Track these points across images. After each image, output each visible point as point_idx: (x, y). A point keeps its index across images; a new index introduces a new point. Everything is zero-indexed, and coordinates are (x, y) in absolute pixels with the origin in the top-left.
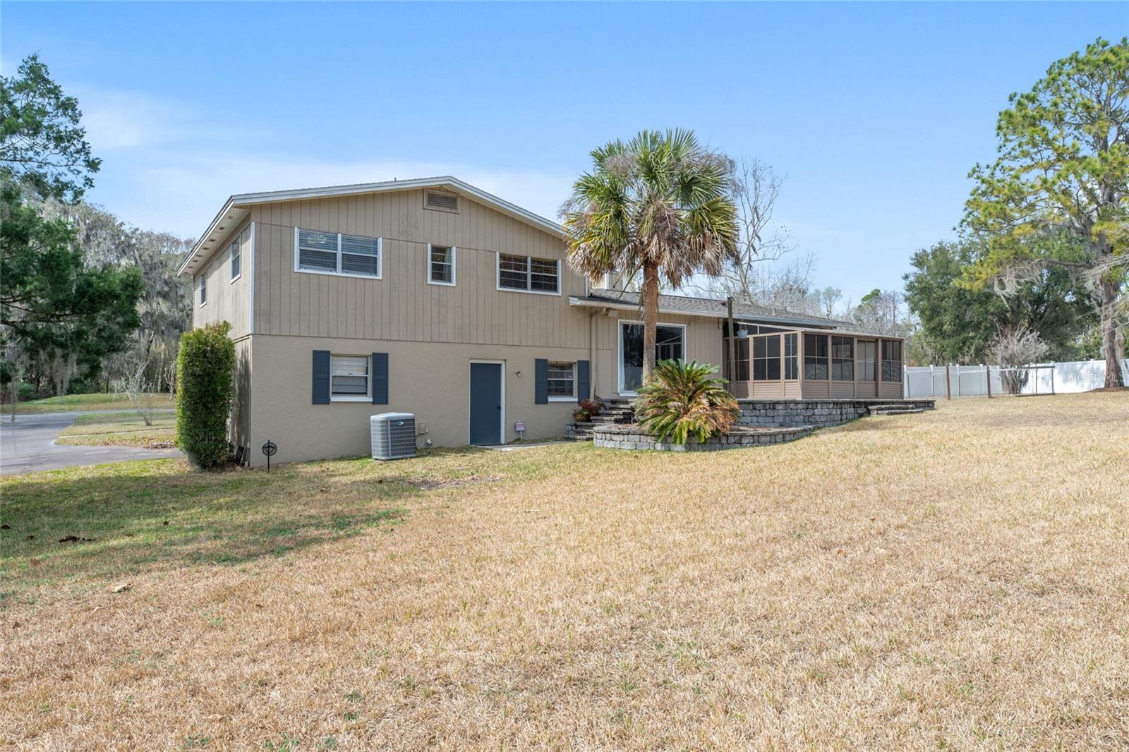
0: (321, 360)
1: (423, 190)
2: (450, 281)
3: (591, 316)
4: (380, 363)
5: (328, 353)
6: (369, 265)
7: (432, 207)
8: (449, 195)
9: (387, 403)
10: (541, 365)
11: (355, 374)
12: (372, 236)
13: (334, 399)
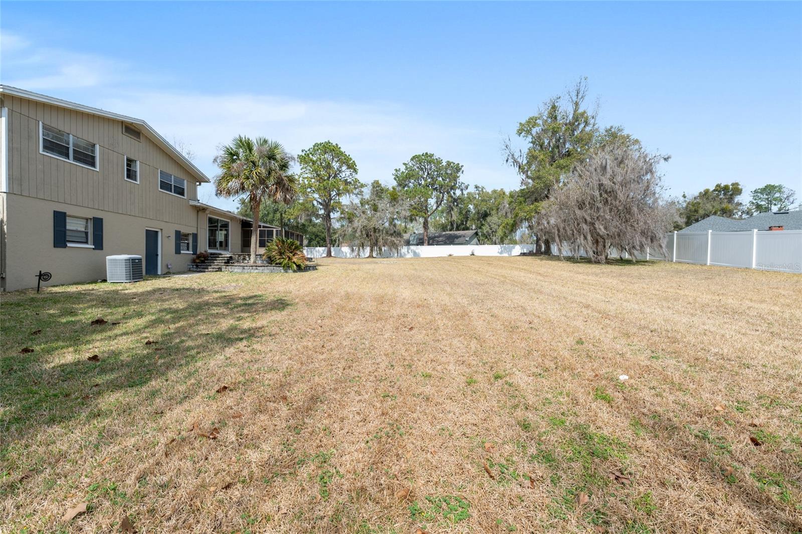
0: (60, 218)
1: (122, 122)
2: (136, 180)
3: (198, 212)
4: (98, 223)
5: (65, 213)
6: (90, 161)
7: (127, 134)
8: (136, 130)
9: (102, 249)
10: (178, 233)
11: (80, 229)
12: (92, 141)
13: (69, 245)
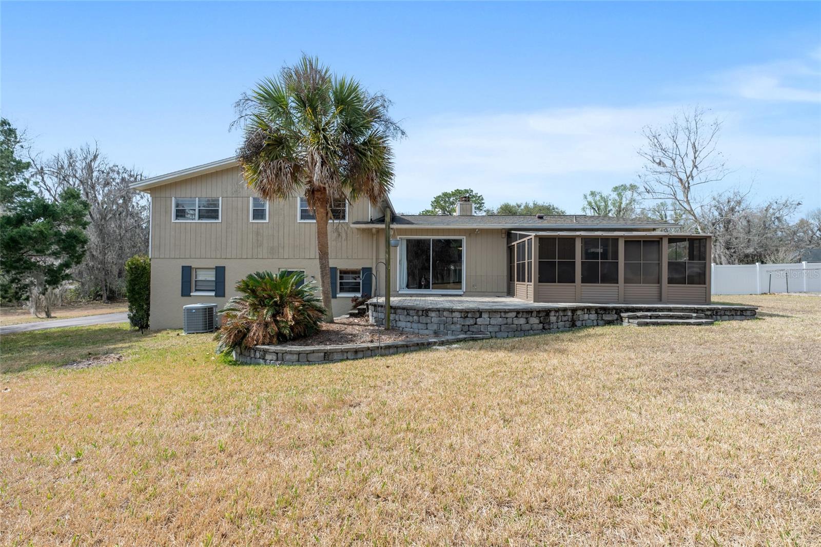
0: (187, 272)
2: (265, 219)
3: (373, 235)
4: (220, 272)
5: (191, 267)
6: (213, 214)
9: (224, 297)
10: (333, 270)
11: (209, 279)
12: (216, 197)
13: (193, 293)
